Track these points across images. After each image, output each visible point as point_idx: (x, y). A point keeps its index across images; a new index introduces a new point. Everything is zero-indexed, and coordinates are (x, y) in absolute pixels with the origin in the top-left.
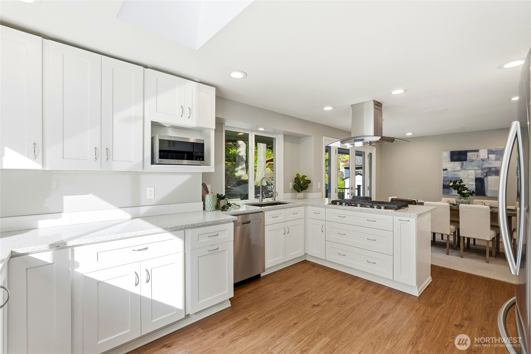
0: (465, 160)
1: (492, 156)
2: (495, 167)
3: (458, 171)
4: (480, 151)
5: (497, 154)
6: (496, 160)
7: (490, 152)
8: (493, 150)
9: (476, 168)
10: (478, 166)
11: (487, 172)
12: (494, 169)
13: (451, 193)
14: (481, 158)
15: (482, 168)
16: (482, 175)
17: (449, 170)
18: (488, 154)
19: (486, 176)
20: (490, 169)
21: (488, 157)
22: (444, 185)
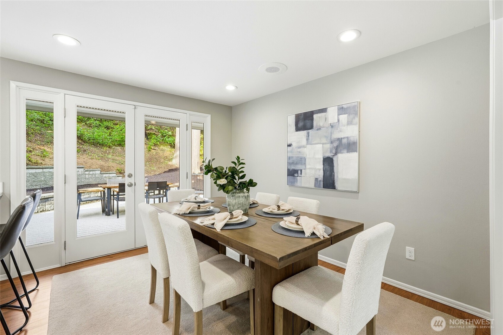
0: (311, 127)
1: (344, 118)
2: (347, 138)
3: (304, 147)
4: (329, 110)
5: (349, 114)
6: (350, 123)
7: (342, 110)
8: (345, 106)
9: (324, 140)
10: (326, 137)
11: (337, 147)
12: (345, 141)
13: (296, 183)
14: (329, 123)
15: (331, 139)
16: (331, 152)
17: (294, 145)
18: (339, 115)
19: (336, 154)
20: (340, 140)
21: (338, 121)
22: (288, 170)
